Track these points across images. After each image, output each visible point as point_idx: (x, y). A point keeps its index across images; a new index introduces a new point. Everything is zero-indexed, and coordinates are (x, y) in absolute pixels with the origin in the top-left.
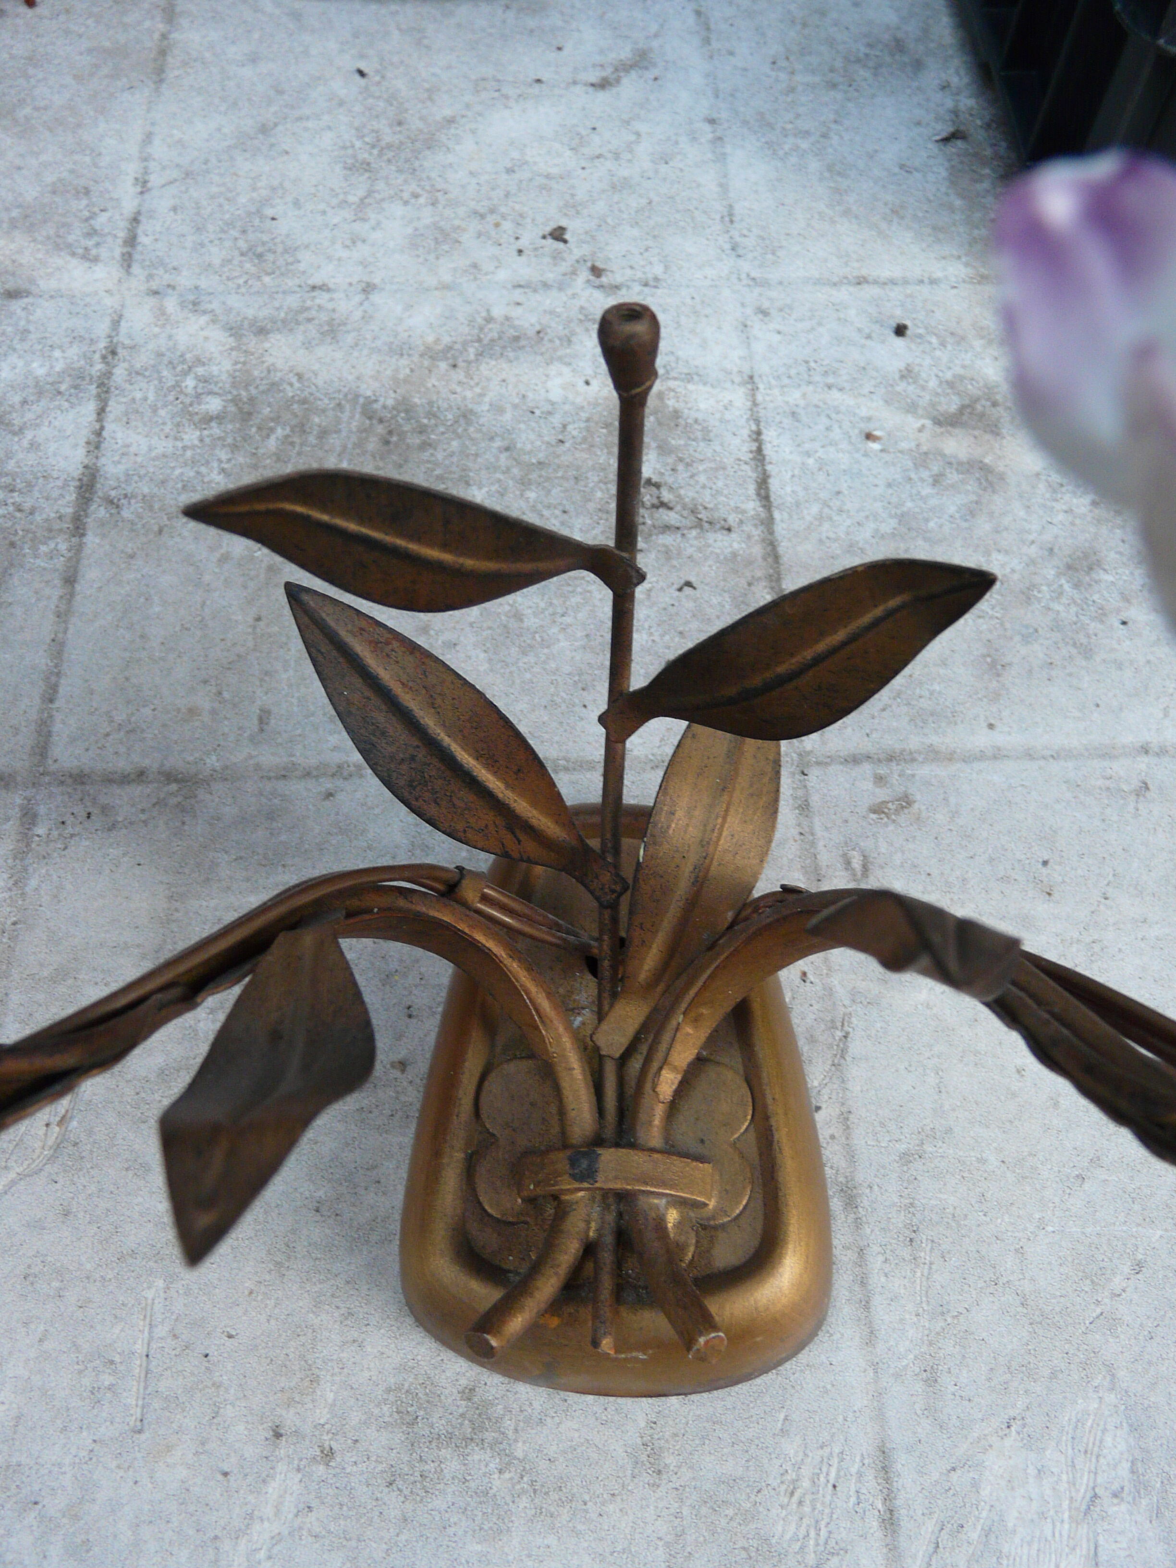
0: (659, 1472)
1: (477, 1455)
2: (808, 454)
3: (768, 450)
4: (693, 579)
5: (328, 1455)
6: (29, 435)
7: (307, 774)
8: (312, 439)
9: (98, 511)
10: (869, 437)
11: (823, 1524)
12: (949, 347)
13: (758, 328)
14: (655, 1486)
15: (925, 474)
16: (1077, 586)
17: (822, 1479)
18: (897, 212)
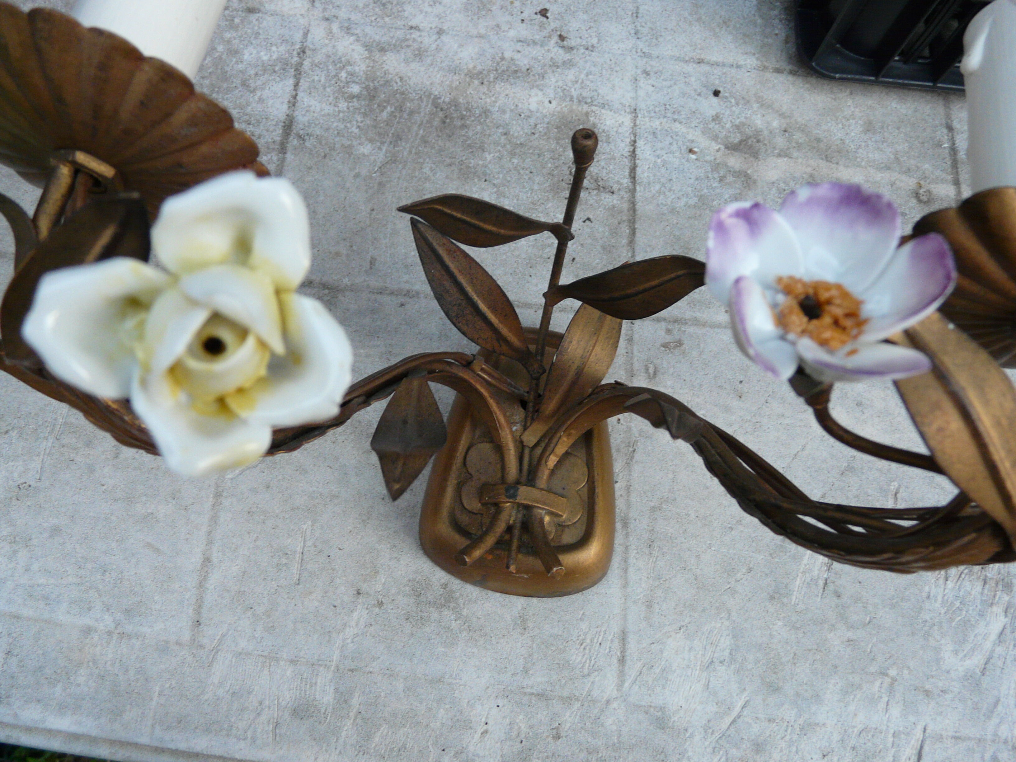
0: (525, 629)
1: (446, 612)
2: (658, 157)
3: (638, 151)
4: (591, 217)
5: (380, 604)
6: (259, 93)
7: (392, 293)
8: (405, 115)
9: (294, 142)
10: (691, 151)
11: (593, 658)
12: (740, 106)
13: (642, 82)
14: (522, 634)
15: (716, 175)
17: (595, 641)
18: (726, 22)
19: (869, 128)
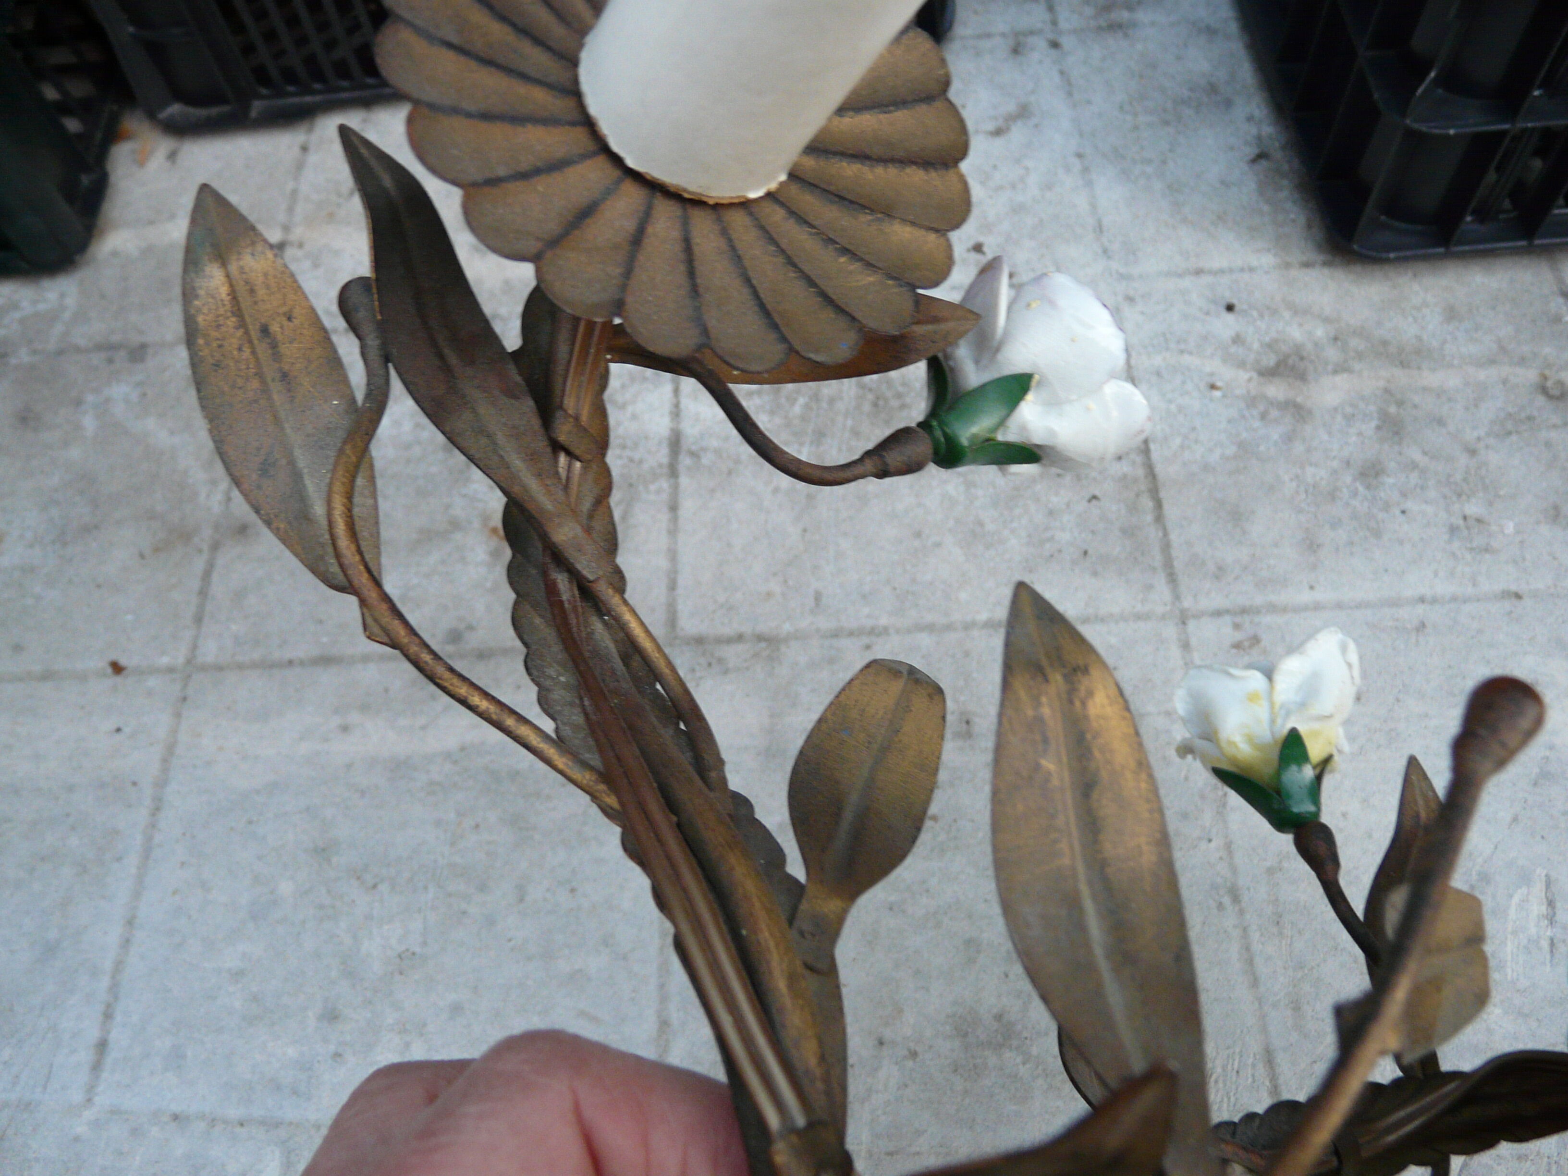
1: (1008, 1055)
2: (1170, 401)
4: (1097, 493)
5: (914, 1054)
6: (630, 409)
7: (851, 634)
8: (824, 405)
9: (685, 461)
10: (1213, 387)
11: (1232, 1094)
12: (1266, 318)
13: (1128, 311)
15: (1255, 413)
16: (1368, 487)
17: (1229, 1067)
18: (1221, 218)
19: (1451, 314)
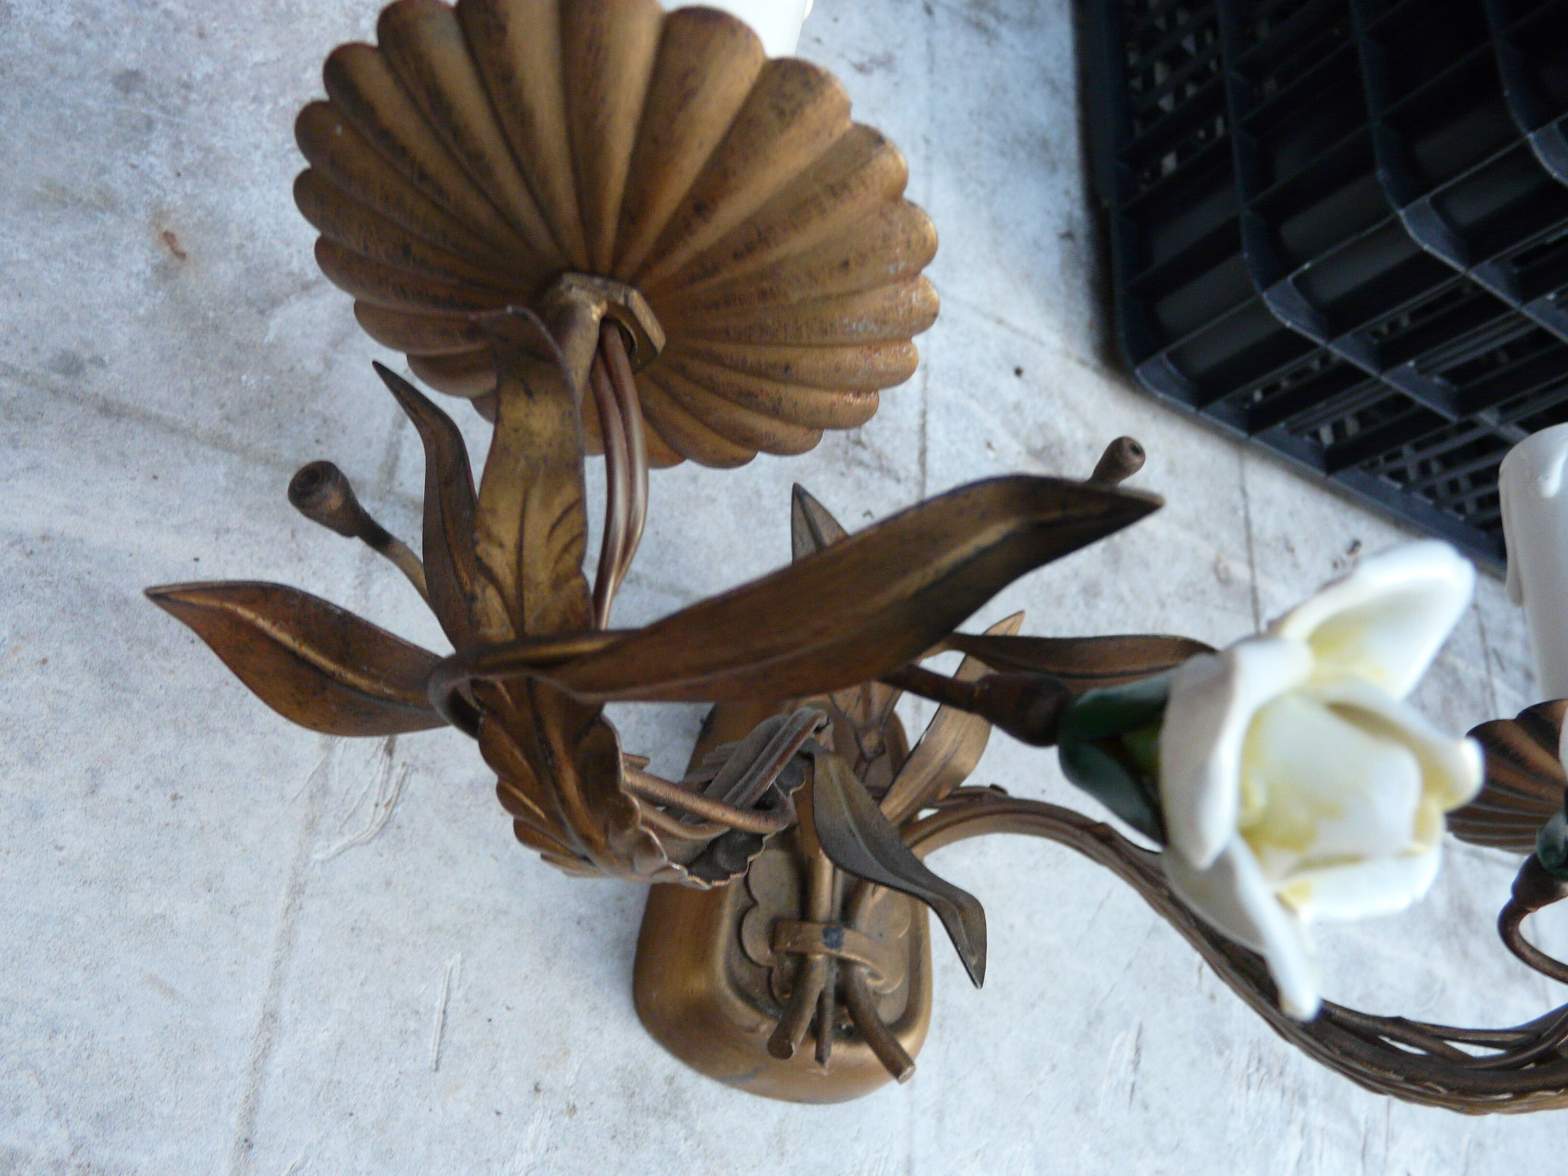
0: (783, 1155)
3: (930, 429)
4: (872, 510)
5: (572, 1110)
10: (989, 445)
12: (1043, 398)
14: (779, 1163)
18: (1028, 277)
